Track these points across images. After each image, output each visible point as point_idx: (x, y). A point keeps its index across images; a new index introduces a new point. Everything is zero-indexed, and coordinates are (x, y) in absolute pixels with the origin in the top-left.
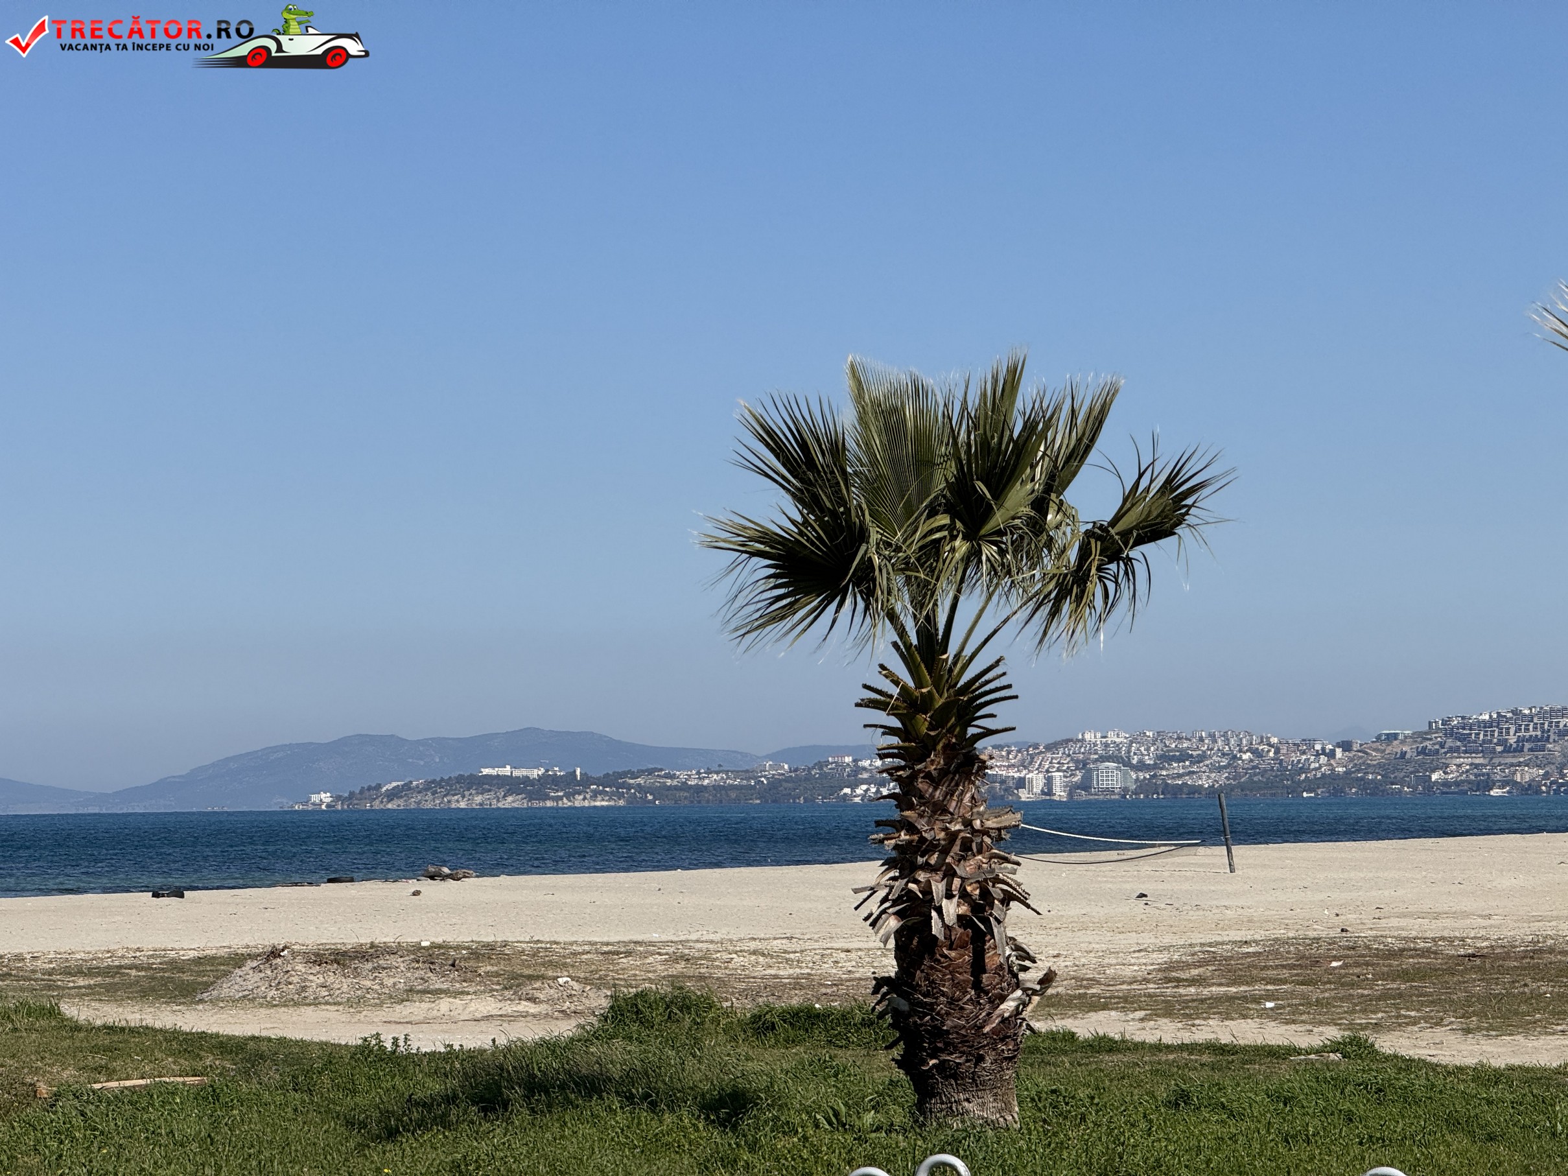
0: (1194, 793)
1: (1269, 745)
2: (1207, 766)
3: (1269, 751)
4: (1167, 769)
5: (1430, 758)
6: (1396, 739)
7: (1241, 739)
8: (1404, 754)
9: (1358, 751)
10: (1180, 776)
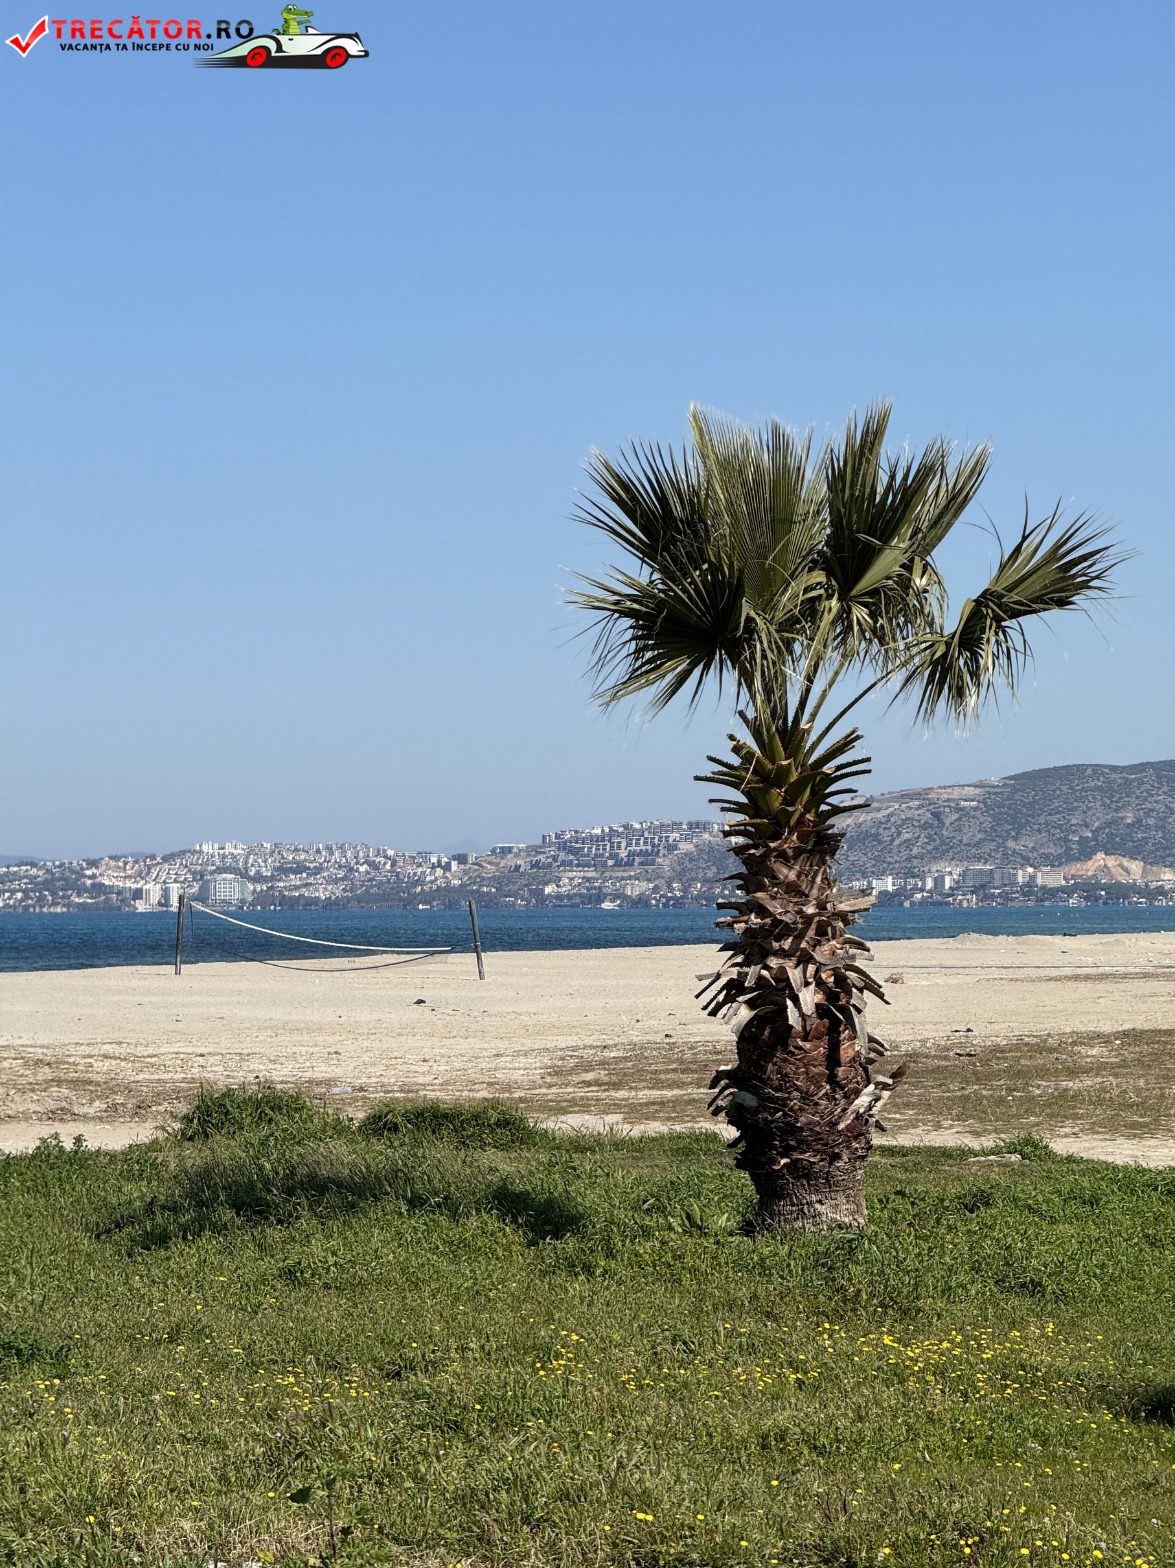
0: (311, 905)
1: (386, 857)
2: (324, 878)
3: (385, 864)
4: (285, 881)
5: (543, 871)
6: (510, 852)
7: (358, 852)
8: (517, 868)
9: (474, 864)
10: (297, 888)
